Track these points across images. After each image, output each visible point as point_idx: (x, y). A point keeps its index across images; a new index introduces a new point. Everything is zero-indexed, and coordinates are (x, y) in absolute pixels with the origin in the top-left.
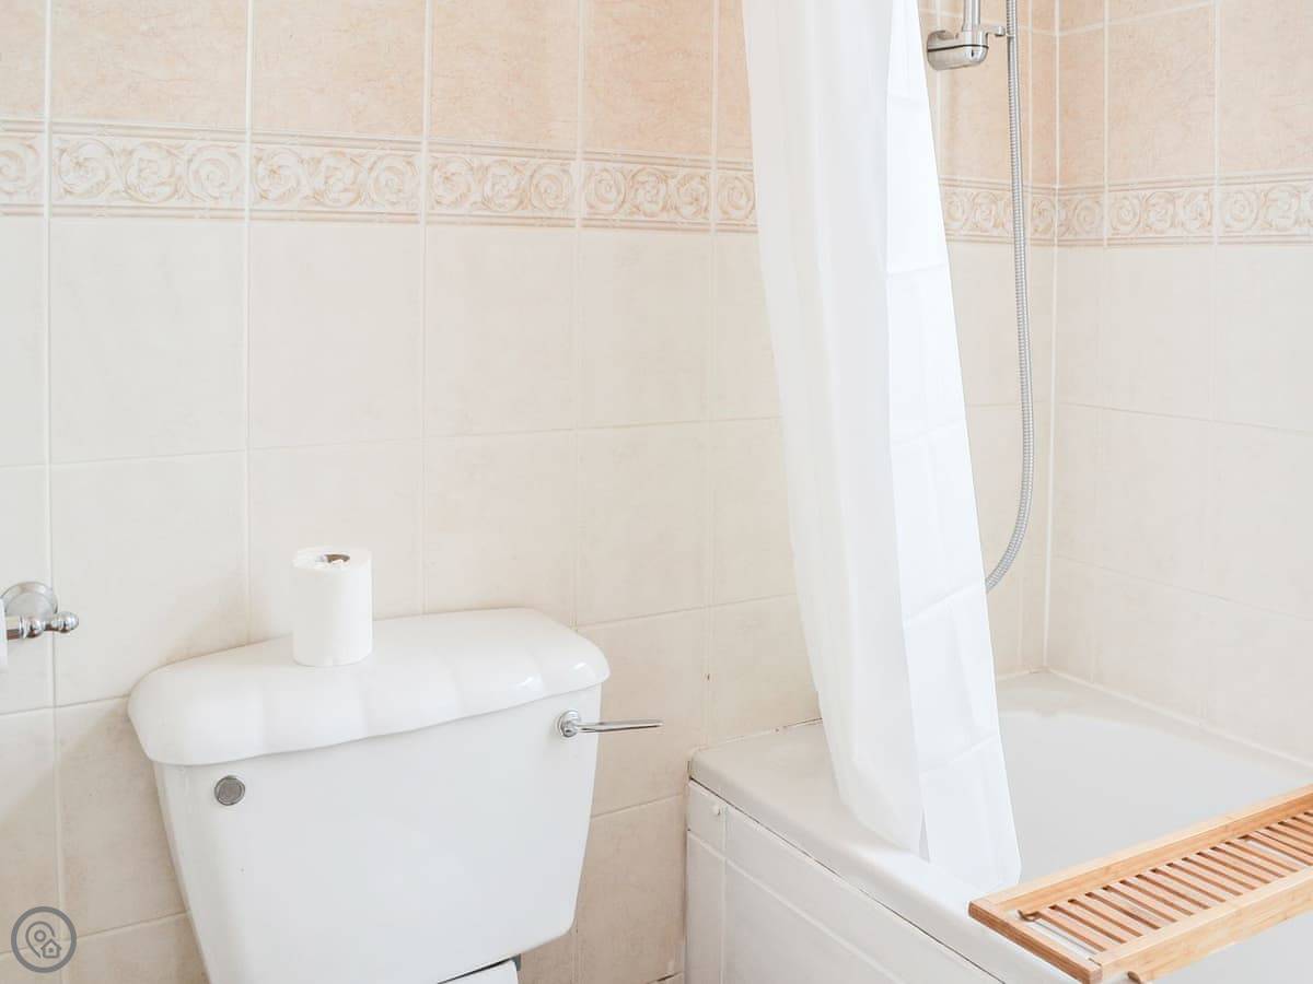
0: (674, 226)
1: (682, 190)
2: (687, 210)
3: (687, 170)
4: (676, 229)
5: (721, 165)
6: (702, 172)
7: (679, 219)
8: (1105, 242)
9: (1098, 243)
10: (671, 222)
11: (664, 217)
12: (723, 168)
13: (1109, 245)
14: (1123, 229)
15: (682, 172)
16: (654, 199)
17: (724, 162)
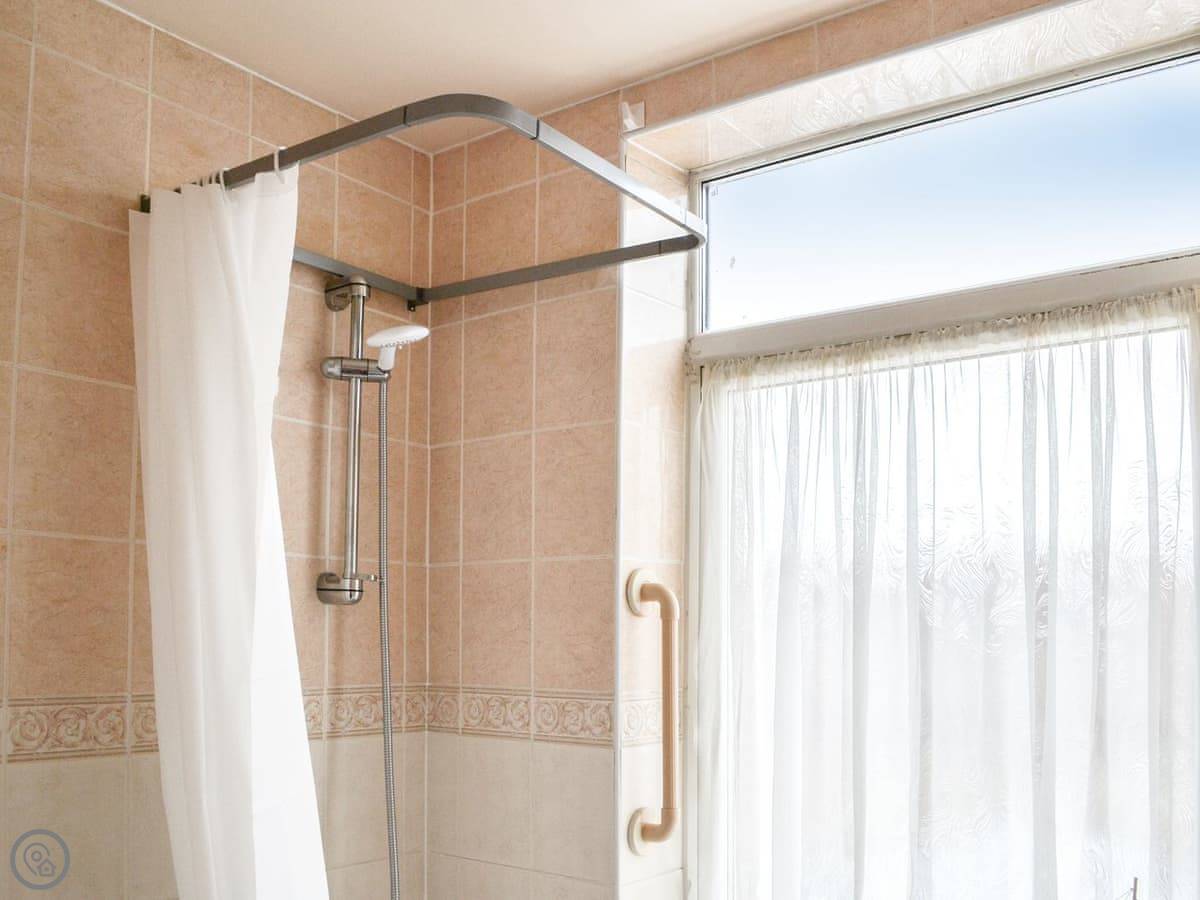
0: (93, 752)
1: (101, 722)
2: (106, 738)
3: (105, 706)
4: (95, 755)
5: (135, 699)
6: (118, 706)
7: (98, 747)
8: (460, 731)
9: (455, 731)
10: (89, 750)
11: (84, 746)
12: (137, 701)
13: (463, 733)
14: (472, 721)
15: (101, 708)
16: (75, 732)
17: (138, 696)
